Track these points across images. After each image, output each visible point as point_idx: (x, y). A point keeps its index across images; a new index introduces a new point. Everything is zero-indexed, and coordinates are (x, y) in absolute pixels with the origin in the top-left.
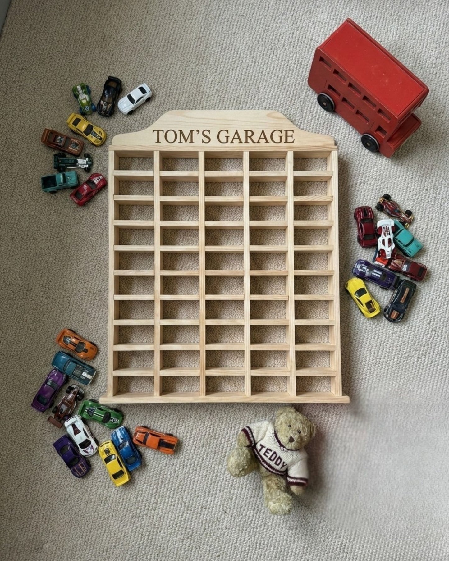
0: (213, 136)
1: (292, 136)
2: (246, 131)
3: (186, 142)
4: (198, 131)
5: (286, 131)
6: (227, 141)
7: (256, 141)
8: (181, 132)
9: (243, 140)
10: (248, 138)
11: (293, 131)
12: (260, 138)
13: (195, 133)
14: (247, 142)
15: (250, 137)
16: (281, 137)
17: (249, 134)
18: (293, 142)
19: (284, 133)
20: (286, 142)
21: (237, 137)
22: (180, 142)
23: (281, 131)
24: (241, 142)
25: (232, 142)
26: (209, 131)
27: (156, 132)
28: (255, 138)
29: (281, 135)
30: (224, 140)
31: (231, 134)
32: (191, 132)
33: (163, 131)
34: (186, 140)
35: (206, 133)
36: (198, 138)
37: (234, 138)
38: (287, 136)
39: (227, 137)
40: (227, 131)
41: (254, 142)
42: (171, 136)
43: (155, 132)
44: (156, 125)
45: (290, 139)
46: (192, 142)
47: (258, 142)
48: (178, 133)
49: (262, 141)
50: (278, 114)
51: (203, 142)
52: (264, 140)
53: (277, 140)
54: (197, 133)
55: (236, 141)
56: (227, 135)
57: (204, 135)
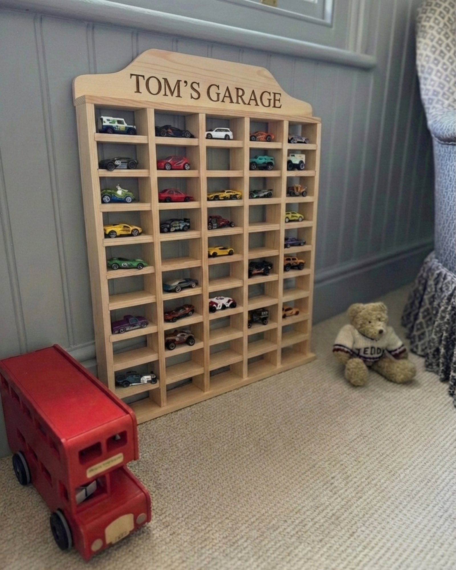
0: (203, 91)
1: (279, 100)
2: (238, 89)
3: (172, 96)
4: (186, 82)
5: (275, 94)
6: (218, 100)
7: (247, 103)
8: (166, 80)
10: (239, 98)
11: (280, 94)
12: (250, 99)
13: (182, 84)
14: (238, 102)
15: (241, 97)
16: (270, 100)
17: (240, 93)
18: (280, 107)
19: (272, 97)
20: (274, 106)
21: (228, 96)
22: (165, 95)
23: (270, 93)
24: (232, 102)
25: (223, 101)
26: (198, 84)
27: (134, 77)
28: (246, 98)
29: (270, 98)
30: (214, 98)
31: (222, 91)
32: (179, 81)
33: (143, 76)
34: (172, 94)
35: (195, 86)
36: (186, 91)
37: (225, 96)
38: (275, 100)
39: (218, 94)
40: (218, 87)
41: (245, 104)
42: (154, 85)
43: (133, 77)
44: (134, 68)
45: (278, 104)
46: (179, 96)
47: (249, 104)
48: (163, 82)
49: (253, 103)
50: (267, 73)
51: (192, 97)
52: (254, 101)
53: (266, 103)
54: (185, 84)
55: (227, 100)
56: (218, 92)
57: (192, 88)
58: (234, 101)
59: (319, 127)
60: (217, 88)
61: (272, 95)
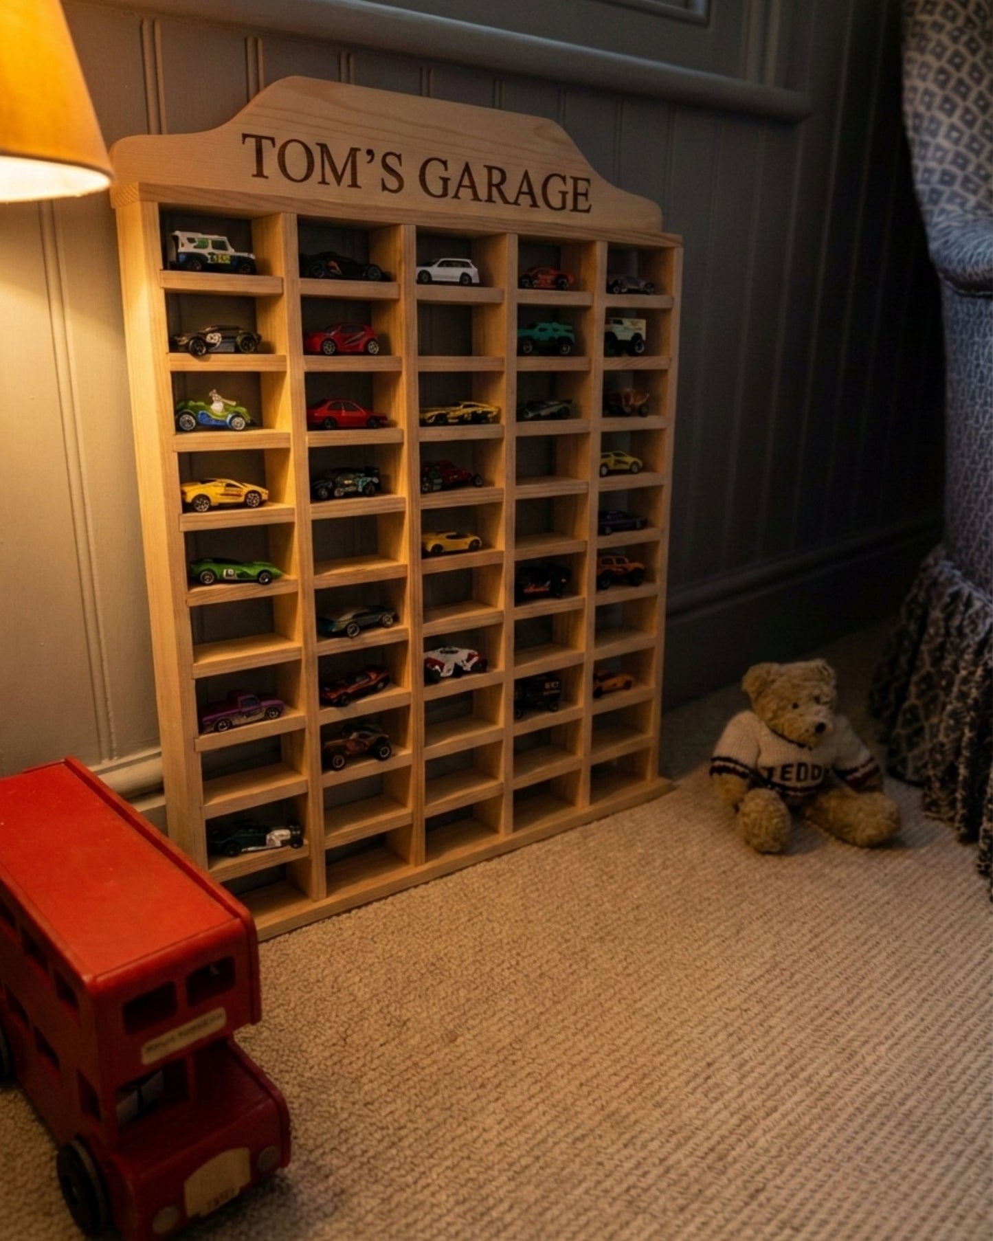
0: (409, 172)
1: (586, 195)
2: (490, 169)
3: (339, 183)
4: (370, 152)
5: (576, 180)
6: (445, 194)
7: (512, 200)
8: (324, 148)
9: (483, 193)
10: (494, 190)
11: (588, 180)
12: (520, 192)
13: (362, 157)
14: (490, 200)
15: (498, 186)
16: (564, 194)
17: (497, 177)
18: (588, 211)
19: (569, 187)
20: (575, 209)
21: (468, 184)
22: (323, 182)
23: (564, 179)
24: (476, 198)
25: (456, 196)
26: (399, 157)
27: (251, 142)
28: (510, 190)
29: (563, 188)
30: (437, 188)
31: (454, 172)
32: (354, 152)
33: (272, 140)
34: (339, 179)
35: (391, 161)
36: (370, 173)
37: (460, 186)
38: (576, 194)
39: (445, 181)
40: (445, 163)
41: (506, 201)
42: (295, 156)
43: (247, 140)
44: (252, 118)
45: (582, 204)
46: (354, 184)
47: (516, 203)
48: (317, 152)
49: (525, 200)
50: (558, 132)
51: (384, 188)
52: (528, 197)
53: (556, 201)
54: (369, 158)
55: (466, 193)
56: (445, 175)
57: (386, 166)
58: (481, 197)
59: (677, 259)
60: (442, 166)
61: (570, 182)
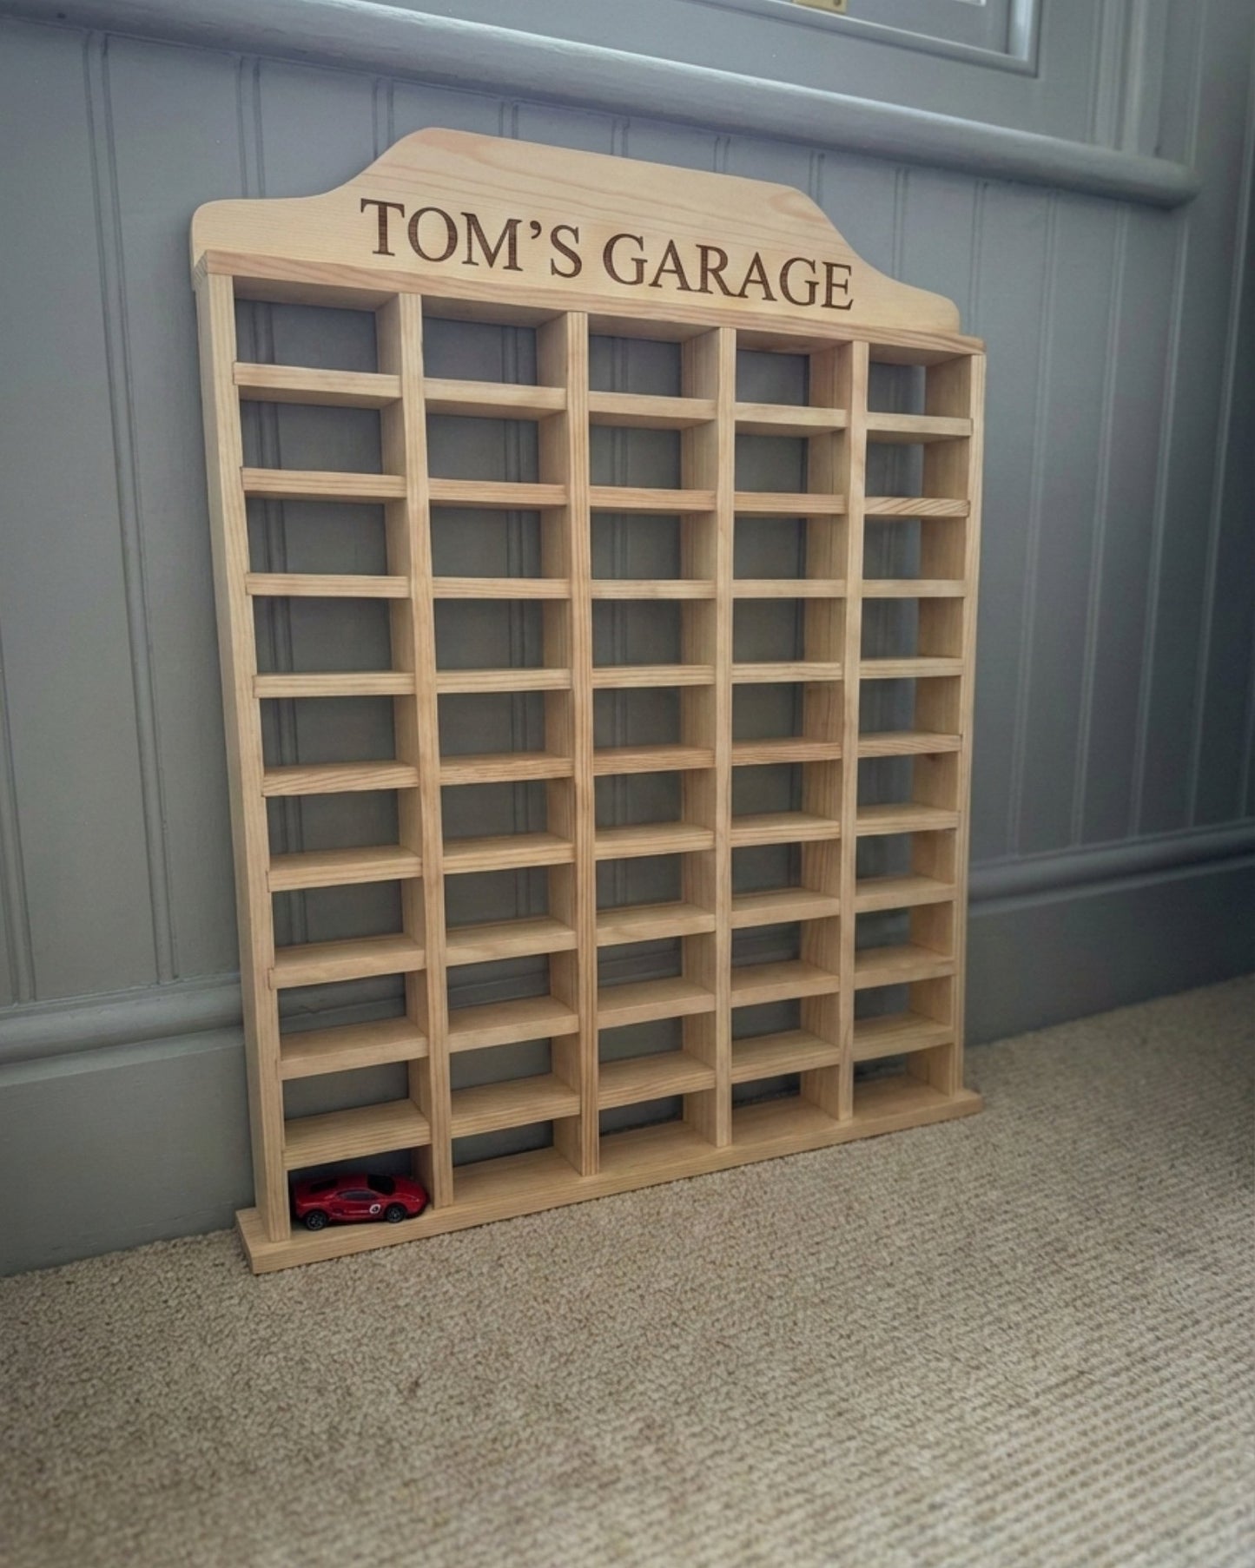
0: (590, 252)
1: (845, 287)
2: (705, 250)
3: (491, 264)
4: (535, 225)
5: (830, 267)
6: (639, 280)
7: (735, 288)
8: (471, 219)
9: (694, 280)
10: (710, 276)
11: (849, 268)
12: (748, 281)
13: (523, 232)
14: (704, 289)
15: (715, 272)
16: (813, 285)
17: (714, 260)
18: (848, 307)
19: (821, 276)
20: (828, 304)
21: (673, 268)
23: (812, 265)
24: (685, 286)
25: (655, 284)
26: (575, 232)
27: (373, 210)
28: (734, 275)
29: (812, 278)
30: (629, 273)
31: (654, 256)
32: (512, 224)
33: (401, 207)
34: (491, 258)
35: (565, 238)
36: (536, 253)
37: (661, 270)
38: (830, 285)
39: (640, 263)
40: (640, 241)
41: (726, 292)
42: (432, 234)
43: (369, 207)
44: (374, 182)
45: (839, 297)
46: (513, 265)
47: (742, 294)
48: (461, 225)
49: (756, 291)
50: (804, 203)
51: (555, 271)
52: (760, 287)
53: (801, 293)
54: (536, 232)
55: (669, 280)
56: (640, 256)
57: (557, 243)
58: (691, 285)
59: (978, 365)
60: (636, 244)
61: (822, 271)
